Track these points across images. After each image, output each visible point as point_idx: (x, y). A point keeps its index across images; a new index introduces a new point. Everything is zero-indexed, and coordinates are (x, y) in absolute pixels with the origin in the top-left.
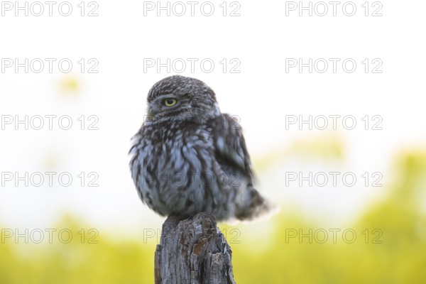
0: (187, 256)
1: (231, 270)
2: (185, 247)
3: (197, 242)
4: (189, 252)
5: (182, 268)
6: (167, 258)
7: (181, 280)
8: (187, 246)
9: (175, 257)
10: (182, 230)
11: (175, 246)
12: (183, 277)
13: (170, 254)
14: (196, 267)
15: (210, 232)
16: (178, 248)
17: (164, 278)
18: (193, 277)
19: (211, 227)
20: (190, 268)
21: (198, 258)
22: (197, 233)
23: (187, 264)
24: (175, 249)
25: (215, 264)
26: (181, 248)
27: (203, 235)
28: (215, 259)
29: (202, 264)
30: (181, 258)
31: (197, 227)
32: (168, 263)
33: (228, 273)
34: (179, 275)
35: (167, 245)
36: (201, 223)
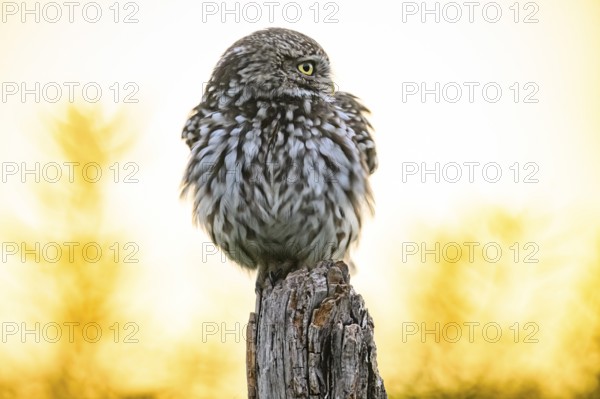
0: (301, 328)
1: (375, 355)
2: (298, 314)
3: (318, 306)
4: (305, 321)
5: (294, 348)
6: (268, 333)
7: (292, 368)
8: (302, 312)
9: (282, 330)
10: (293, 286)
11: (282, 312)
12: (295, 362)
13: (273, 326)
14: (317, 347)
15: (339, 290)
16: (287, 315)
17: (264, 367)
18: (313, 363)
19: (341, 283)
20: (307, 348)
21: (320, 333)
22: (317, 290)
23: (301, 341)
24: (282, 317)
25: (350, 341)
26: (293, 315)
27: (328, 295)
28: (350, 334)
29: (328, 343)
30: (292, 331)
31: (319, 281)
32: (269, 341)
33: (369, 359)
34: (288, 359)
35: (269, 311)
36: (325, 275)
